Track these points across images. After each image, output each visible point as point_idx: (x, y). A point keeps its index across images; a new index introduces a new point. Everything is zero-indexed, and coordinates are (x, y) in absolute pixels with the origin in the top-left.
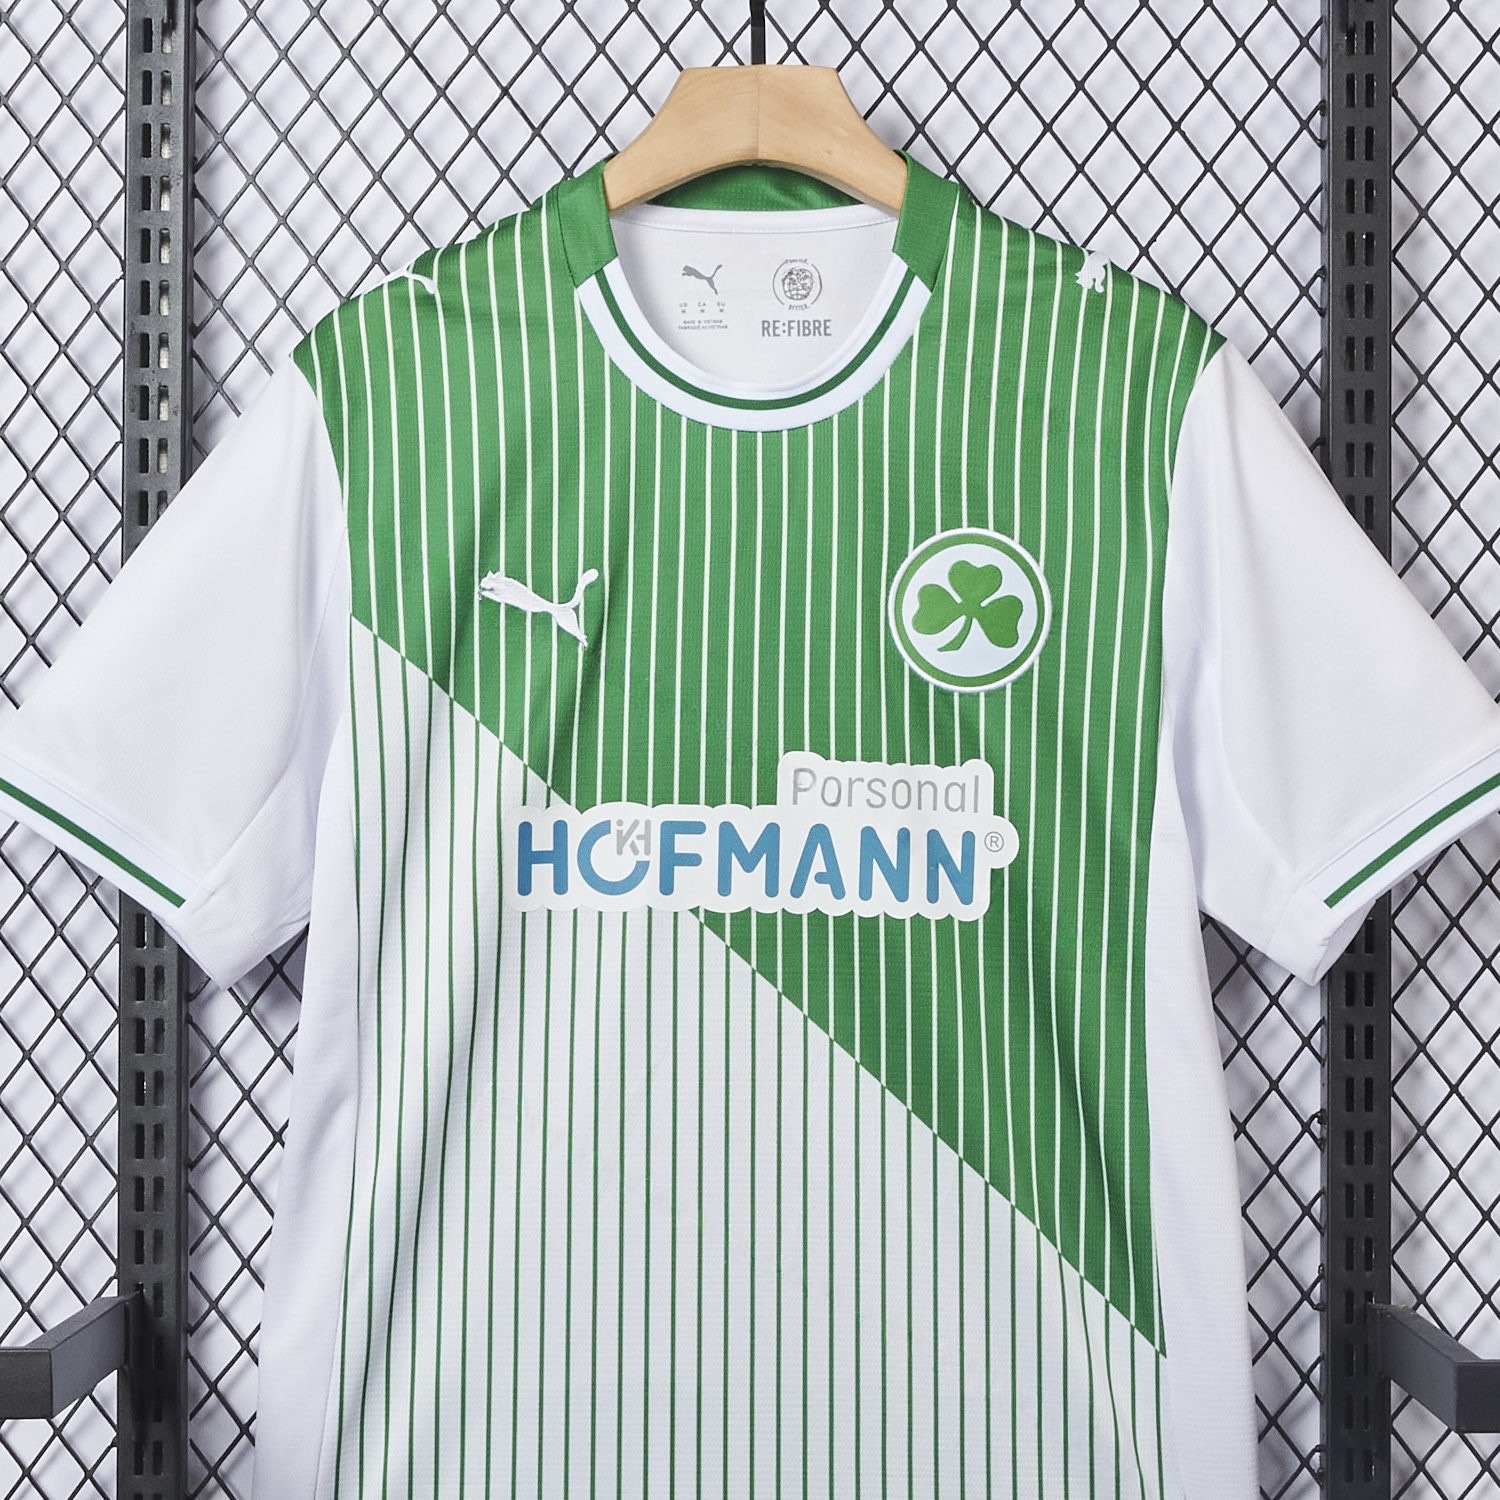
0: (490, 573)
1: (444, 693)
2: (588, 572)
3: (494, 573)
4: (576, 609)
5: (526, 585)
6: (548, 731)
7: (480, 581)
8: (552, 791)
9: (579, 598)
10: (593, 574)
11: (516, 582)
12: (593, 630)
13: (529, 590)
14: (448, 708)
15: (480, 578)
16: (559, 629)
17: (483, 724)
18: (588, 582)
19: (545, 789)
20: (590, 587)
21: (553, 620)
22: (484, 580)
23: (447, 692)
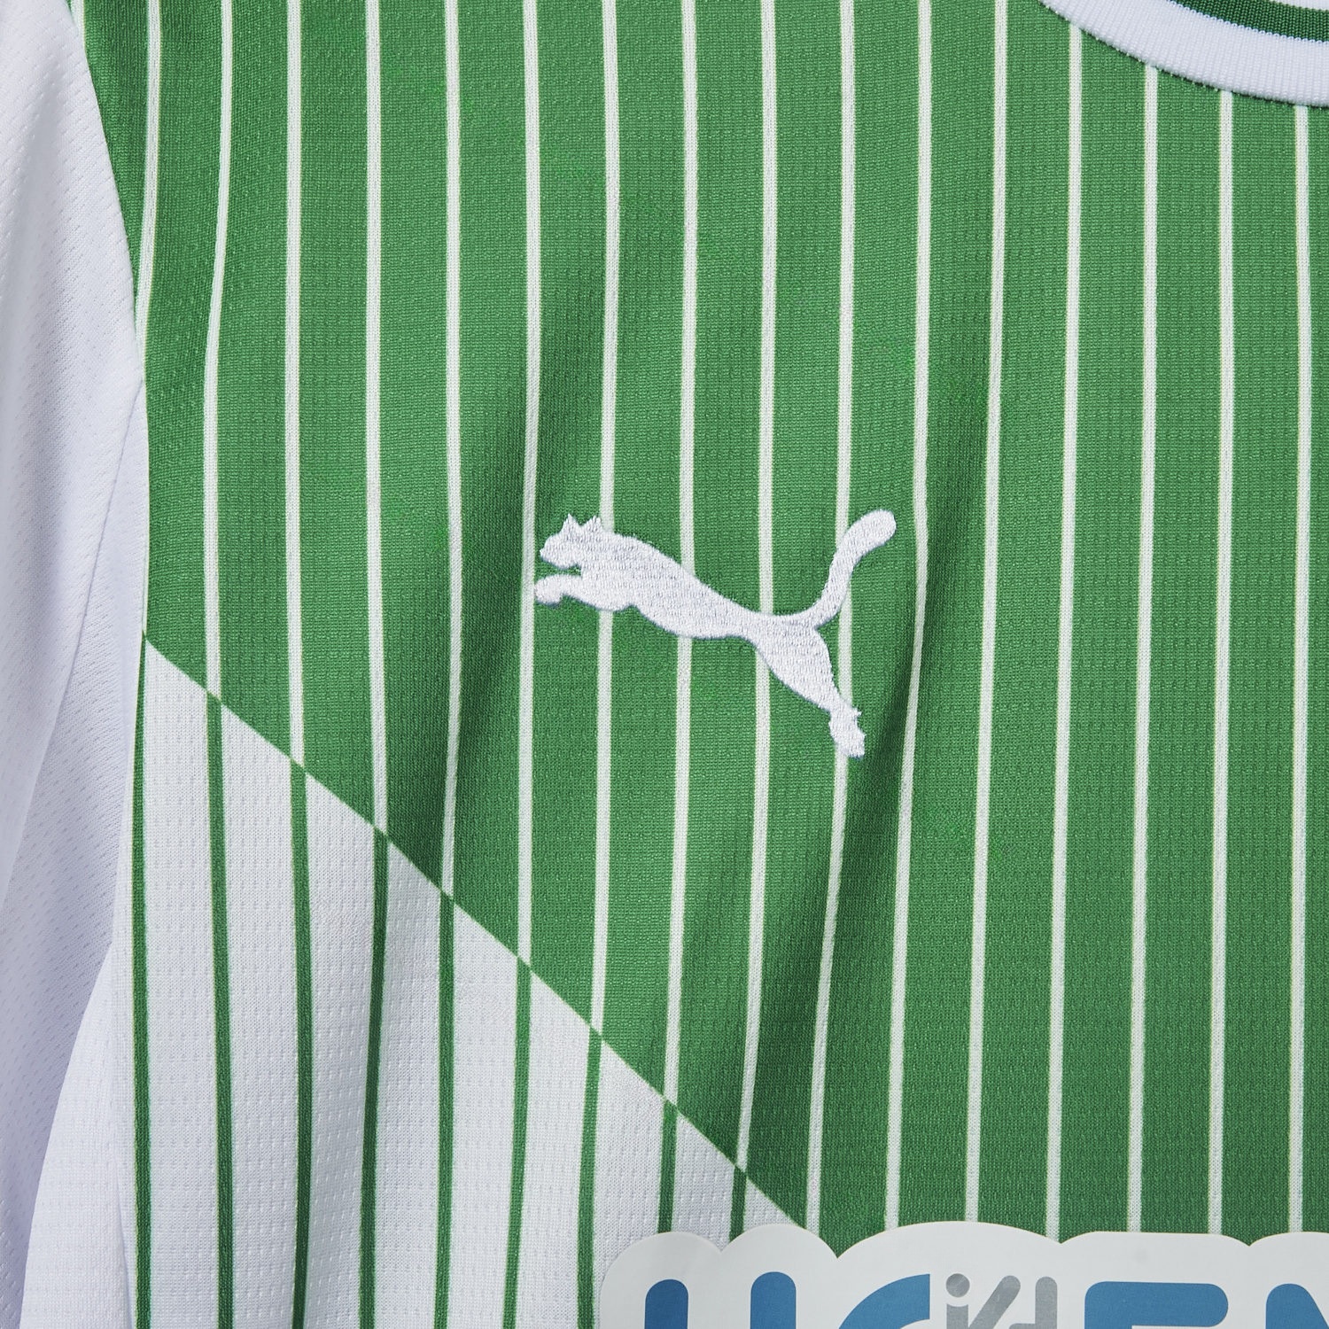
0: (570, 523)
1: (423, 879)
2: (864, 519)
3: (582, 522)
4: (828, 630)
5: (678, 559)
6: (742, 1000)
7: (540, 544)
8: (750, 1186)
9: (837, 594)
10: (879, 527)
11: (646, 550)
12: (880, 688)
13: (684, 573)
14: (434, 926)
15: (541, 538)
16: (776, 684)
17: (542, 975)
18: (864, 547)
19: (729, 1177)
20: (868, 564)
21: (758, 659)
22: (552, 542)
23: (435, 877)
